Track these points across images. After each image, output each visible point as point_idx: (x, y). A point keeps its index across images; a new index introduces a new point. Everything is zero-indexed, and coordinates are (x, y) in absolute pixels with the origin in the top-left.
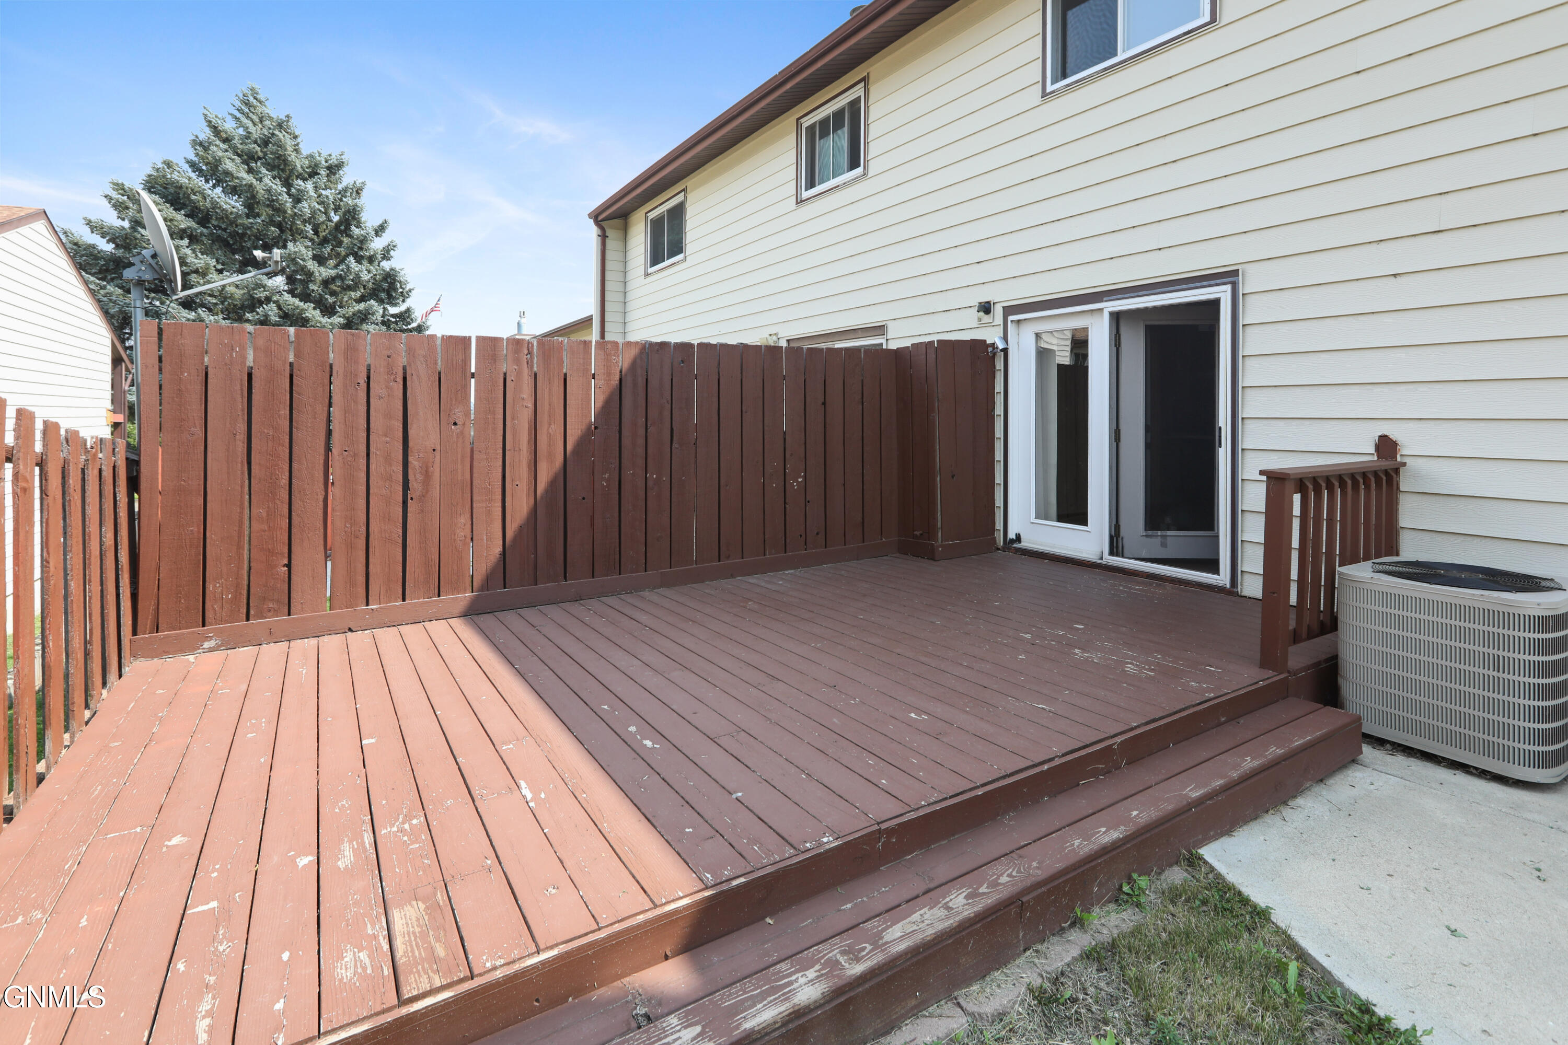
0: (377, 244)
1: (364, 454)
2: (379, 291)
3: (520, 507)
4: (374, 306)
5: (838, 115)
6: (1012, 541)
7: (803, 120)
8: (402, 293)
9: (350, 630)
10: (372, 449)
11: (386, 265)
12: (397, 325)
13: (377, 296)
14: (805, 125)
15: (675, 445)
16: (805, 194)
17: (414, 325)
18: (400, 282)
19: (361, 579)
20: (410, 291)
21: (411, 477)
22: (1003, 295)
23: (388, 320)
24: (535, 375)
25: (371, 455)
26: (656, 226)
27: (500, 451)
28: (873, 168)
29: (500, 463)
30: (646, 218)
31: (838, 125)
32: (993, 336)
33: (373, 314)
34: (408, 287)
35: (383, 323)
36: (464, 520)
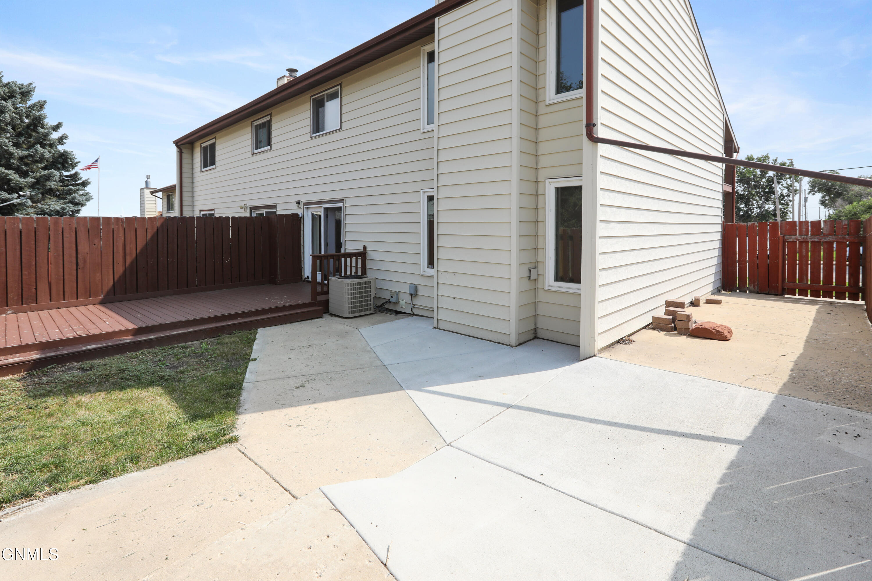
0: (55, 136)
1: (62, 255)
2: (57, 163)
3: (120, 270)
4: (54, 172)
5: (264, 124)
6: (306, 278)
7: (254, 122)
8: (71, 164)
9: (58, 308)
10: (65, 253)
11: (61, 148)
12: (69, 181)
13: (56, 166)
14: (255, 125)
15: (179, 250)
16: (255, 151)
17: (80, 181)
18: (70, 159)
19: (62, 293)
20: (77, 163)
21: (79, 261)
22: (304, 199)
23: (63, 178)
24: (125, 229)
25: (65, 255)
26: (205, 149)
27: (112, 253)
28: (274, 147)
29: (112, 257)
30: (201, 146)
31: (264, 127)
32: (299, 212)
33: (53, 177)
34: (76, 161)
35: (60, 181)
36: (98, 274)
